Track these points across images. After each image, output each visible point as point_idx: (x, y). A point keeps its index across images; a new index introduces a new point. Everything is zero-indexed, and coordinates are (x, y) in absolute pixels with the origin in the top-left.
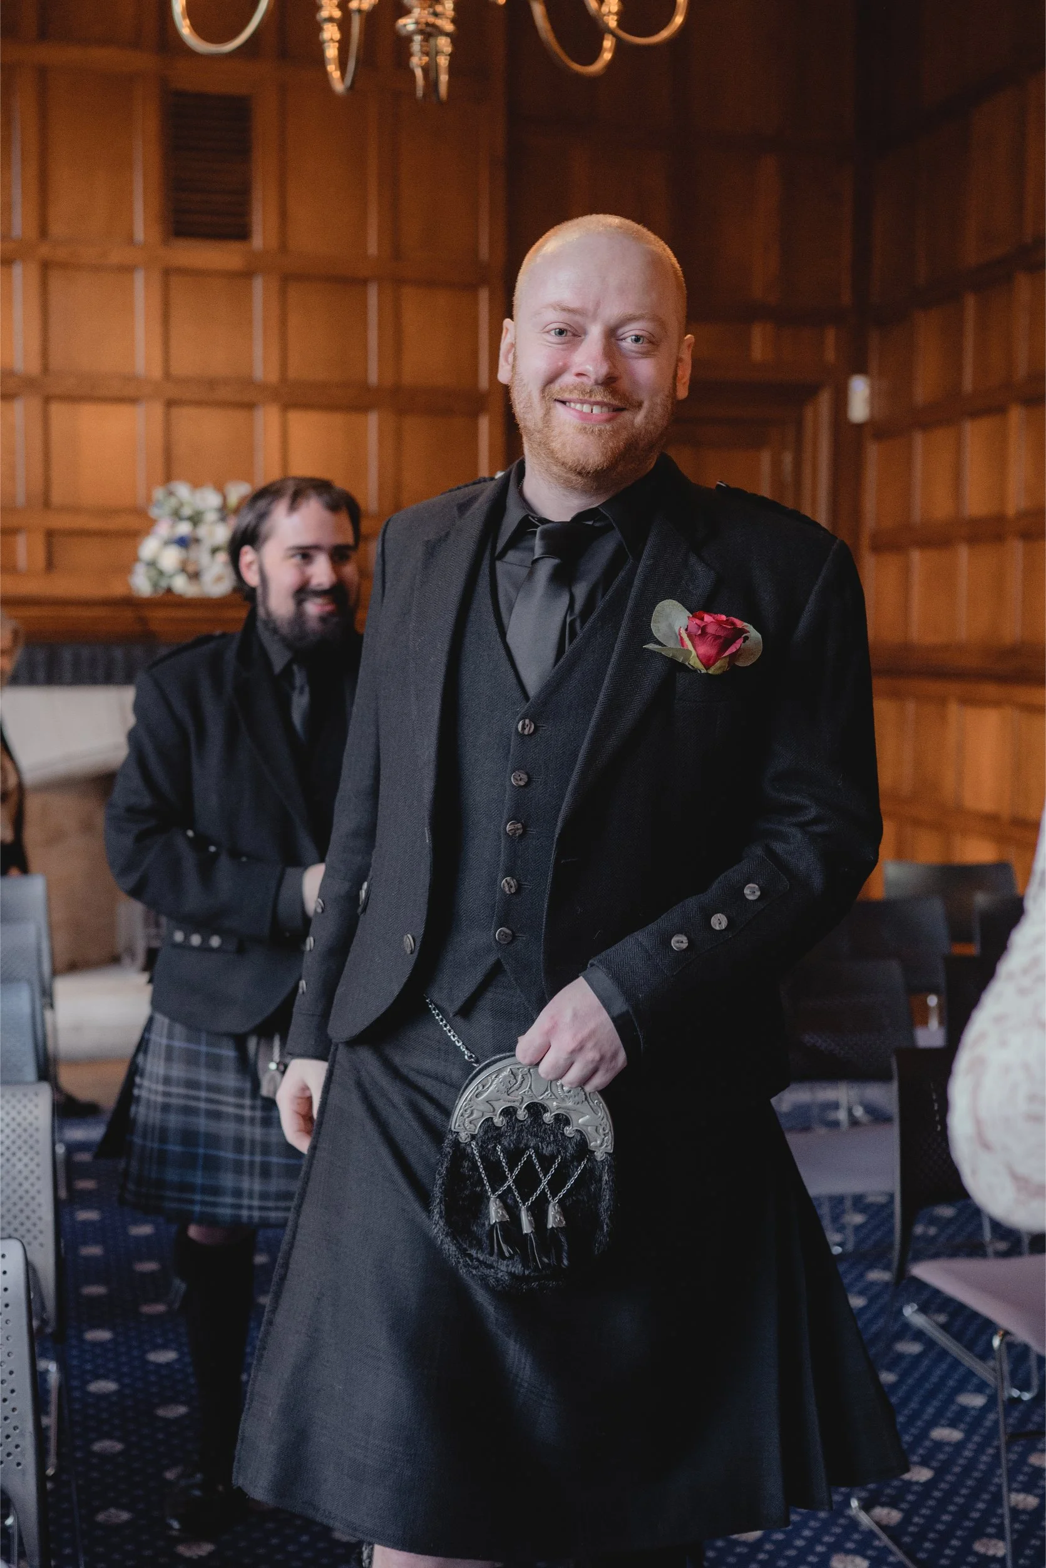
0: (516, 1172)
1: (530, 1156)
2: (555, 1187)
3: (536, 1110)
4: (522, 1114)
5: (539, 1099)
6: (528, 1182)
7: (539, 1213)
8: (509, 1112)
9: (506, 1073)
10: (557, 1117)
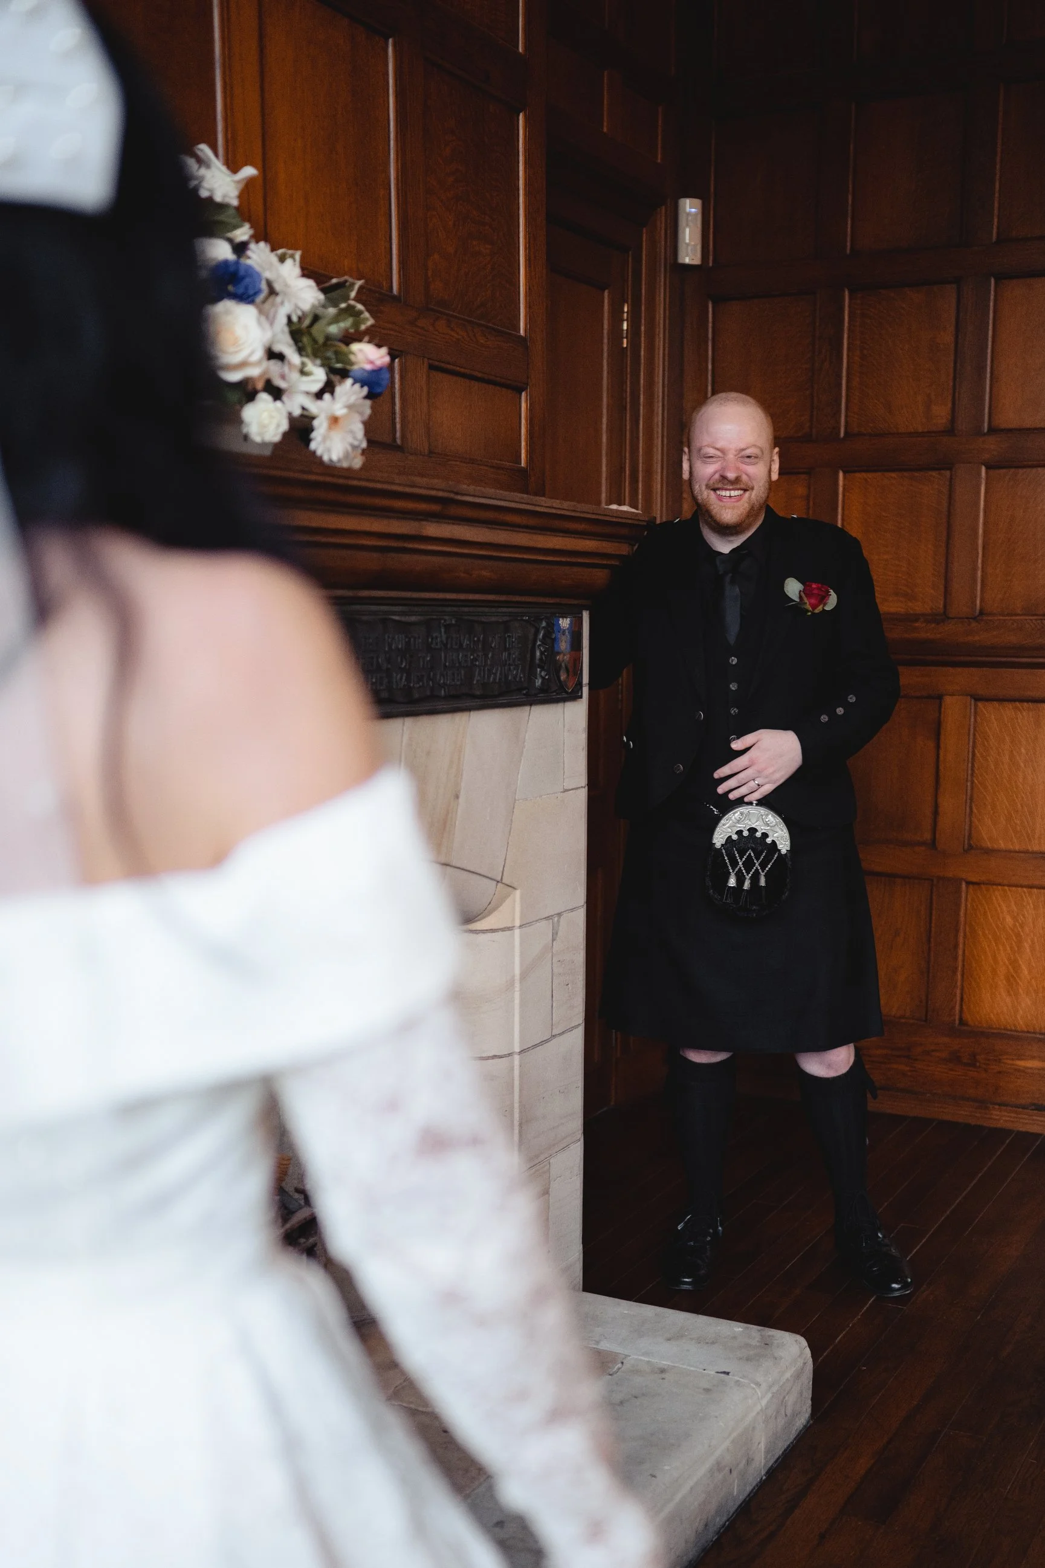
0: (744, 859)
1: (750, 854)
2: (763, 866)
3: (753, 831)
4: (746, 833)
5: (753, 826)
6: (749, 864)
7: (755, 879)
8: (739, 833)
9: (739, 813)
10: (763, 834)
